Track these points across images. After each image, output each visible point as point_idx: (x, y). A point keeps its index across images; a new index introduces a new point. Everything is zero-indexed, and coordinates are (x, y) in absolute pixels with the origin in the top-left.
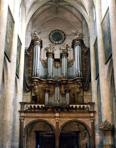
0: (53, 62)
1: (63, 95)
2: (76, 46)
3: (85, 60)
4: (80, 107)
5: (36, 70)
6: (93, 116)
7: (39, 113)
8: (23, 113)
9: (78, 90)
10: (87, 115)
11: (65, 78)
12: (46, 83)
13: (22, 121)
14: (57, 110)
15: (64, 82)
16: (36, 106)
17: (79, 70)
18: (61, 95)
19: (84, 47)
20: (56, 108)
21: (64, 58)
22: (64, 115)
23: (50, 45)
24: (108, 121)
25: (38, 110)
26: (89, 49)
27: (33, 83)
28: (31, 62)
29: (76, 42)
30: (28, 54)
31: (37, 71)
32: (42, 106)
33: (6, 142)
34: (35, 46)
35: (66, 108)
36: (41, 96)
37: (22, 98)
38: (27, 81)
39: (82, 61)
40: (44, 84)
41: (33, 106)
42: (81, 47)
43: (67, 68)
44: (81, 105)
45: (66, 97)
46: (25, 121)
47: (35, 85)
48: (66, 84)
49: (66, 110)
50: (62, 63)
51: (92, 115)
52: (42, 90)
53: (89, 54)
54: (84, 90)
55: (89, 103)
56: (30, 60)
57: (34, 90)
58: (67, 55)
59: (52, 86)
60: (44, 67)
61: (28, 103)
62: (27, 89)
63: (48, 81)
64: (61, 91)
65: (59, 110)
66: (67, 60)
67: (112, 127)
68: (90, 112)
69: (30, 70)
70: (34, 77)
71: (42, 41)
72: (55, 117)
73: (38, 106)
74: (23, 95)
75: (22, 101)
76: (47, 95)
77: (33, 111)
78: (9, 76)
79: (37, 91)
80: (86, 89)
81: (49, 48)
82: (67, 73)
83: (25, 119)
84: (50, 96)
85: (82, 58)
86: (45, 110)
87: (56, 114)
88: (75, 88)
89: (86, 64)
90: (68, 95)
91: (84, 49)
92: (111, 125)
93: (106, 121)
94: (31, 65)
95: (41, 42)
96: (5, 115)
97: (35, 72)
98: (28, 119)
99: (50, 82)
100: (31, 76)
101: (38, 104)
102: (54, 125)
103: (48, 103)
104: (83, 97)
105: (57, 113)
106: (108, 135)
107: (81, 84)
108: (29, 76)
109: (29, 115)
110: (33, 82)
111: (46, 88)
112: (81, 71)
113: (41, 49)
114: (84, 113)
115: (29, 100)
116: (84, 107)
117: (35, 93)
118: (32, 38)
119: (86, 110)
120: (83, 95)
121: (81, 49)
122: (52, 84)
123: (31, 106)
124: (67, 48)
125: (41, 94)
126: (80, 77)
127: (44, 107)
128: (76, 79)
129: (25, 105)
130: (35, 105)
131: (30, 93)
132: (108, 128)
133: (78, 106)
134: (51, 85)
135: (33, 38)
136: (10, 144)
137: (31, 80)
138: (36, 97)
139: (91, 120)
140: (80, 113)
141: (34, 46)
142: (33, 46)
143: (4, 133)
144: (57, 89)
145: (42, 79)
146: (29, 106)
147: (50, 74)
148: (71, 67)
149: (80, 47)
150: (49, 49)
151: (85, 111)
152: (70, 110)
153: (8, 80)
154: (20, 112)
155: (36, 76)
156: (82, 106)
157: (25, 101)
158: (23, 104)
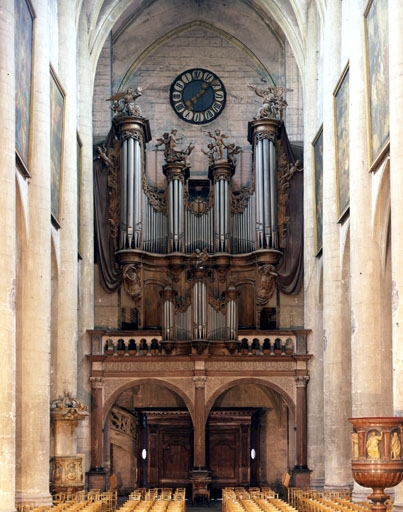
105: (200, 360)
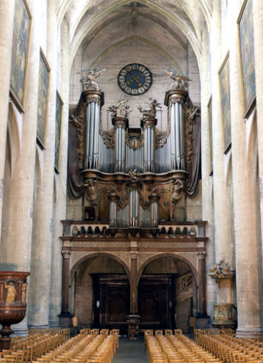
0: (126, 138)
1: (146, 206)
2: (173, 105)
3: (191, 133)
4: (178, 229)
5: (91, 154)
6: (203, 246)
7: (98, 241)
8: (69, 242)
9: (175, 195)
10: (191, 245)
11: (150, 171)
12: (112, 181)
13: (66, 257)
14: (134, 236)
15: (148, 178)
16: (94, 227)
17: (178, 154)
18: (141, 207)
19: (189, 107)
20: (131, 233)
21: (149, 129)
22: (146, 244)
23: (119, 101)
24: (226, 261)
25: (96, 236)
26: (199, 111)
27: (87, 181)
28: (81, 138)
29: (174, 96)
30: (76, 120)
31: (95, 156)
32: (104, 228)
33: (40, 298)
34: (89, 105)
35: (151, 232)
36: (102, 206)
37: (65, 212)
38: (74, 177)
39: (185, 136)
40: (107, 181)
41: (86, 227)
42: (183, 107)
43: (154, 150)
44: (180, 226)
45: (150, 211)
46: (71, 256)
47: (90, 185)
48: (152, 182)
49: (151, 236)
50: (144, 138)
51: (201, 245)
52: (104, 195)
53: (198, 120)
54: (187, 196)
55: (196, 223)
56: (80, 132)
57: (88, 195)
58: (155, 122)
59: (124, 186)
60: (108, 148)
61: (78, 223)
62: (75, 194)
63: (115, 176)
64: (141, 199)
65: (138, 235)
66: (155, 133)
67: (232, 273)
68: (197, 240)
69: (80, 154)
70: (88, 170)
71: (103, 93)
72: (130, 249)
73: (97, 228)
74: (67, 206)
75: (64, 219)
76: (113, 206)
77: (86, 236)
78: (42, 176)
79: (94, 197)
80: (191, 193)
81: (117, 108)
82: (154, 160)
83: (72, 253)
84: (120, 207)
85: (185, 129)
86: (110, 234)
87: (132, 243)
88: (170, 190)
89: (192, 141)
90: (155, 206)
91: (188, 111)
92: (231, 269)
93: (222, 262)
94: (81, 145)
95: (102, 96)
96: (38, 250)
97: (91, 158)
98: (79, 253)
99: (120, 178)
100: (81, 167)
101: (96, 224)
102: (129, 264)
103: (117, 222)
104: (184, 209)
106: (225, 286)
107: (180, 184)
108: (78, 166)
109: (80, 244)
110: (86, 179)
111: (113, 191)
112: (182, 157)
113: (102, 108)
114: (185, 241)
115: (79, 214)
116: (185, 229)
117: (91, 201)
118: (83, 88)
119: (190, 235)
120: (186, 206)
121: (182, 111)
122: (123, 181)
123: (83, 228)
124: (154, 107)
125: (102, 202)
126: (180, 168)
127: (109, 230)
128: (173, 174)
129: (72, 226)
130: (91, 225)
131: (80, 201)
132: (225, 275)
133: (174, 228)
134: (122, 184)
135: (85, 89)
136: (48, 303)
137: (83, 175)
138: (94, 210)
139: (199, 254)
140: (178, 241)
141: (87, 105)
142: (85, 104)
143: (36, 282)
144: (134, 196)
145: (104, 173)
146: (79, 227)
147: (120, 163)
148: (162, 147)
149: (180, 106)
150: (118, 111)
151: (189, 237)
152: (158, 236)
153: (40, 185)
154: (63, 239)
155: (92, 168)
156: (182, 228)
157: (70, 218)
158: (67, 223)
